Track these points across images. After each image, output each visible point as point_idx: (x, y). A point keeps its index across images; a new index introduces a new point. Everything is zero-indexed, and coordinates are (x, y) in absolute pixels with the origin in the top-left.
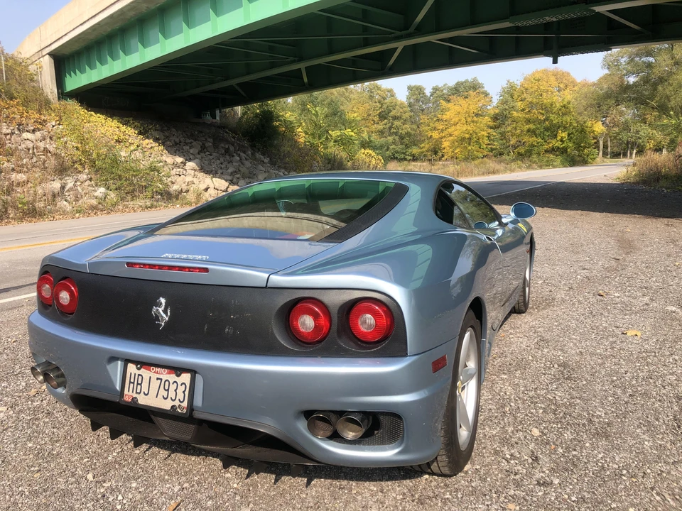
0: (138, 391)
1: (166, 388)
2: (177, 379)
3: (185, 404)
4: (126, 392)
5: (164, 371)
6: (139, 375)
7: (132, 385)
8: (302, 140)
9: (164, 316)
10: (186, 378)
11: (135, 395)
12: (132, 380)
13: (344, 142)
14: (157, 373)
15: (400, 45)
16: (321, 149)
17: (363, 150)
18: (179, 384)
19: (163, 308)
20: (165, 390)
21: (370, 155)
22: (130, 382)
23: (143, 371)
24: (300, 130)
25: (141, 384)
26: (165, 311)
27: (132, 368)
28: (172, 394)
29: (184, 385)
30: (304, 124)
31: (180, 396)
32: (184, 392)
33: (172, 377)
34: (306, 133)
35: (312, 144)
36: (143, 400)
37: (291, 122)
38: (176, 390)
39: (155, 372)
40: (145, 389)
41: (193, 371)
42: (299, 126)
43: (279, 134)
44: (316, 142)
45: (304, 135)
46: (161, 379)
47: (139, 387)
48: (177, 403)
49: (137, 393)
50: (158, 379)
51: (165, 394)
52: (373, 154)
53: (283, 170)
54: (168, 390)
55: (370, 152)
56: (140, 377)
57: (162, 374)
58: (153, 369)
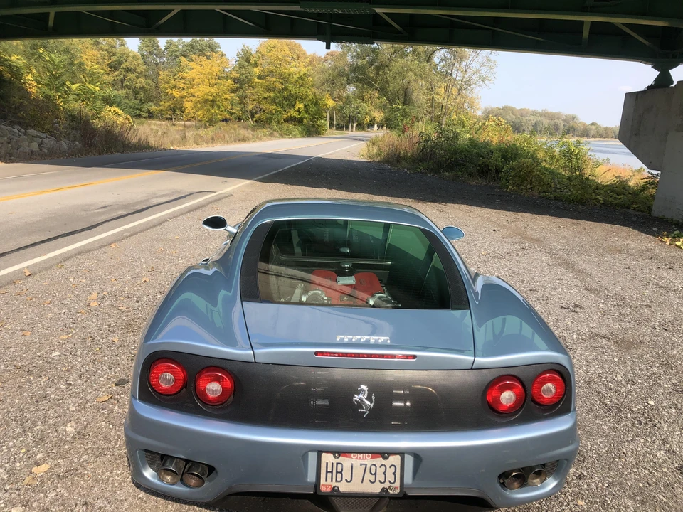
0: (339, 479)
1: (373, 472)
2: (384, 462)
3: (397, 484)
4: (323, 481)
5: (368, 456)
6: (337, 464)
7: (329, 475)
8: (34, 90)
9: (368, 403)
10: (395, 460)
11: (334, 484)
12: (329, 470)
13: (85, 96)
14: (360, 459)
15: (177, 8)
16: (60, 102)
17: (108, 108)
18: (388, 467)
19: (366, 395)
20: (371, 474)
21: (117, 113)
22: (327, 472)
23: (341, 459)
24: (29, 77)
25: (341, 473)
26: (369, 398)
27: (327, 458)
28: (380, 477)
29: (393, 468)
30: (34, 71)
31: (390, 477)
32: (394, 474)
33: (379, 461)
34: (38, 82)
35: (47, 97)
36: (344, 487)
37: (19, 69)
38: (384, 473)
39: (357, 458)
40: (347, 475)
41: (401, 453)
42: (28, 73)
43: (4, 81)
44: (53, 93)
45: (35, 84)
46: (366, 465)
47: (339, 475)
48: (387, 485)
49: (336, 481)
50: (361, 465)
51: (372, 478)
52: (120, 112)
53: (18, 127)
54: (375, 474)
55: (117, 110)
56: (340, 466)
57: (366, 459)
58: (354, 456)
